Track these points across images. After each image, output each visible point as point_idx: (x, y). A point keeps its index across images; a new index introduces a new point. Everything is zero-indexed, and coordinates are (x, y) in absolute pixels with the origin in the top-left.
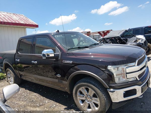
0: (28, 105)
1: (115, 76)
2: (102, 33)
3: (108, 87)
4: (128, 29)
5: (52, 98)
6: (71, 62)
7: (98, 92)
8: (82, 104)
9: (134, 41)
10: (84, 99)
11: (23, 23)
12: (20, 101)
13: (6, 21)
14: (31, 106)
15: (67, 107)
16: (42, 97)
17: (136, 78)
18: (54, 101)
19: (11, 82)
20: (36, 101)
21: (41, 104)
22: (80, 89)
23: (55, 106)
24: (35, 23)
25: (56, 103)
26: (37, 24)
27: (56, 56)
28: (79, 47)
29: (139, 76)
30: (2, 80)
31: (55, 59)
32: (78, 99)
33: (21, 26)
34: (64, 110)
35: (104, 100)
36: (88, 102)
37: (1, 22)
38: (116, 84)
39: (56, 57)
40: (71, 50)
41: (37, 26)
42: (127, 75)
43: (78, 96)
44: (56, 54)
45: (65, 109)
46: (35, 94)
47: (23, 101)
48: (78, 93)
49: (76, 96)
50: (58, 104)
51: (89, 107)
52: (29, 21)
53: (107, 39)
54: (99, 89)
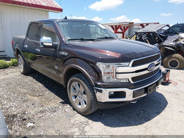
0: (28, 94)
1: (103, 74)
2: (145, 25)
3: (94, 85)
4: (176, 24)
5: (54, 91)
6: (66, 54)
7: (86, 89)
8: (74, 100)
9: (174, 40)
10: (76, 94)
11: (45, 5)
12: (22, 88)
13: (26, 2)
14: (30, 95)
15: (64, 101)
16: (45, 88)
17: (129, 80)
18: (54, 93)
19: (21, 69)
20: (38, 91)
21: (40, 94)
22: (73, 84)
23: (53, 98)
24: (59, 6)
25: (55, 96)
26: (61, 8)
27: (54, 45)
28: (81, 39)
29: (133, 79)
30: (15, 67)
31: (54, 49)
32: (71, 94)
33: (43, 8)
34: (59, 103)
35: (91, 98)
36: (80, 99)
37: (21, 2)
38: (103, 82)
39: (54, 47)
40: (70, 41)
41: (61, 10)
42: (117, 74)
43: (71, 91)
44: (54, 44)
45: (61, 103)
46: (40, 84)
47: (25, 89)
48: (72, 88)
49: (70, 91)
50: (57, 97)
51: (80, 104)
52: (53, 3)
53: (143, 34)
54: (87, 86)
